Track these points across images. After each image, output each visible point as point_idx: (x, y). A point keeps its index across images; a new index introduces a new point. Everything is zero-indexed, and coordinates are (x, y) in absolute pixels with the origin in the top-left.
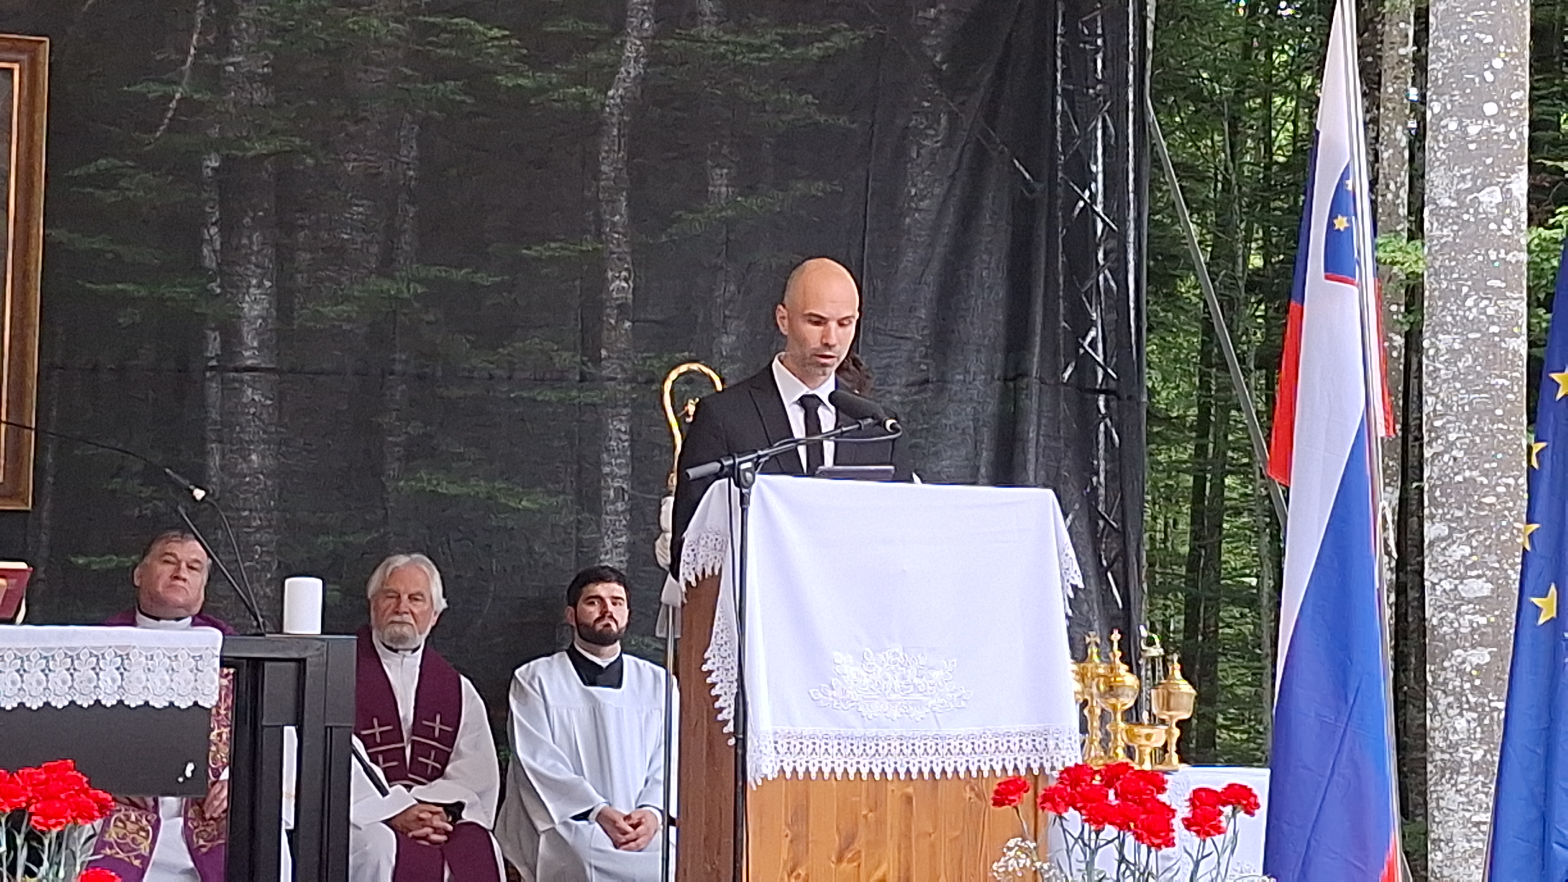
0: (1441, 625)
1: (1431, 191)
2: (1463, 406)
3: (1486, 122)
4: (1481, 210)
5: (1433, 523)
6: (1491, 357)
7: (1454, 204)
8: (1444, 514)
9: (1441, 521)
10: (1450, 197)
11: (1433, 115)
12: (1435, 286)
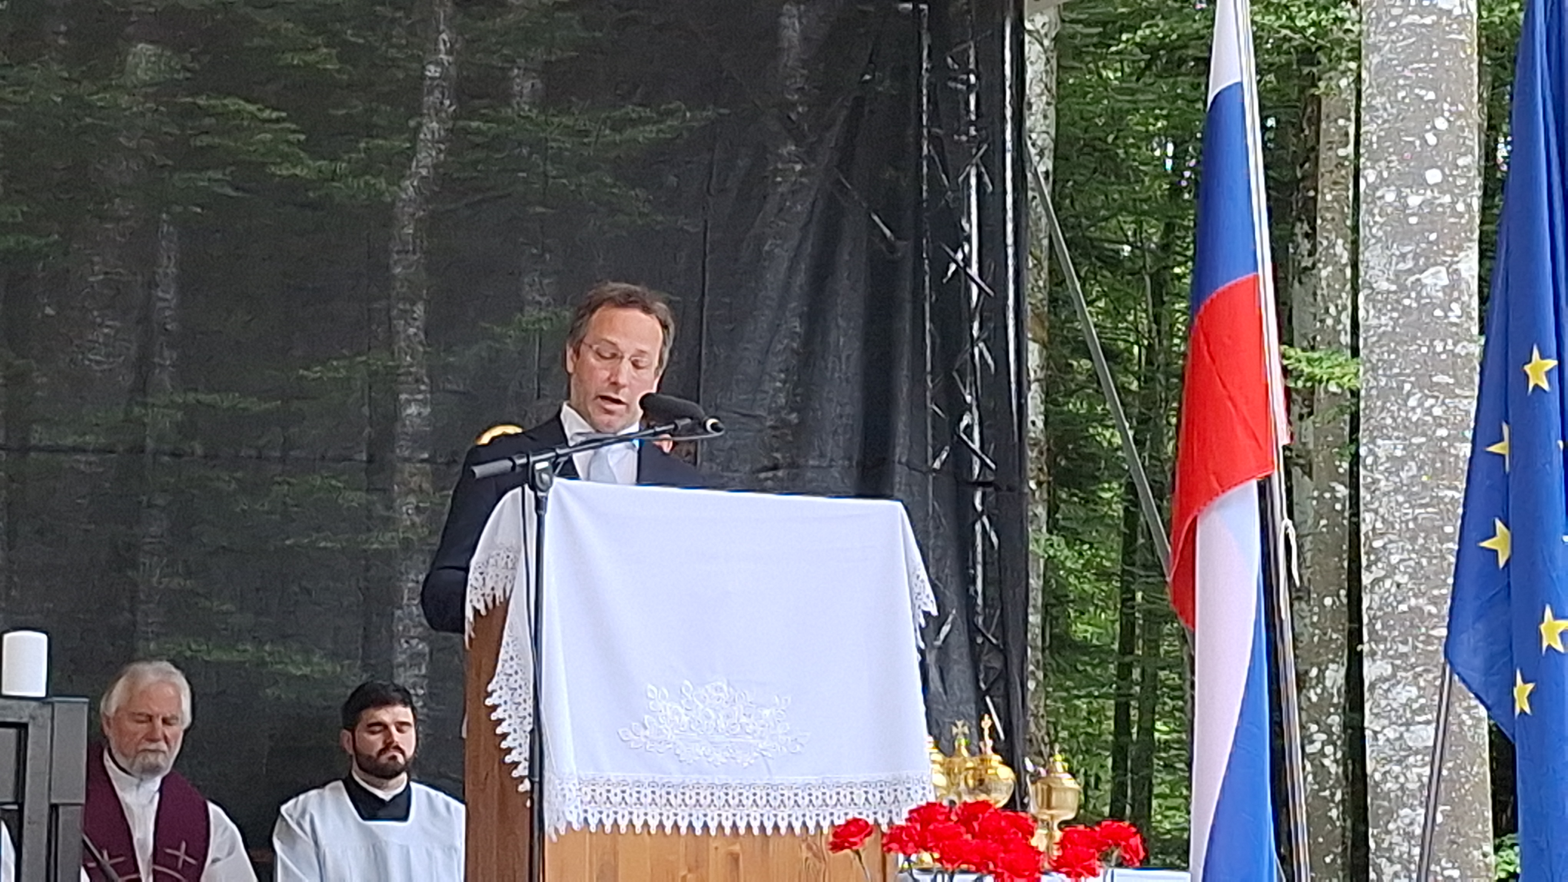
0: (1384, 780)
1: (1366, 273)
2: (1407, 522)
3: (1429, 192)
4: (1424, 294)
5: (1374, 661)
6: (1438, 465)
7: (1394, 288)
8: (1387, 650)
9: (1384, 656)
10: (1388, 279)
11: (1368, 185)
12: (1373, 383)
